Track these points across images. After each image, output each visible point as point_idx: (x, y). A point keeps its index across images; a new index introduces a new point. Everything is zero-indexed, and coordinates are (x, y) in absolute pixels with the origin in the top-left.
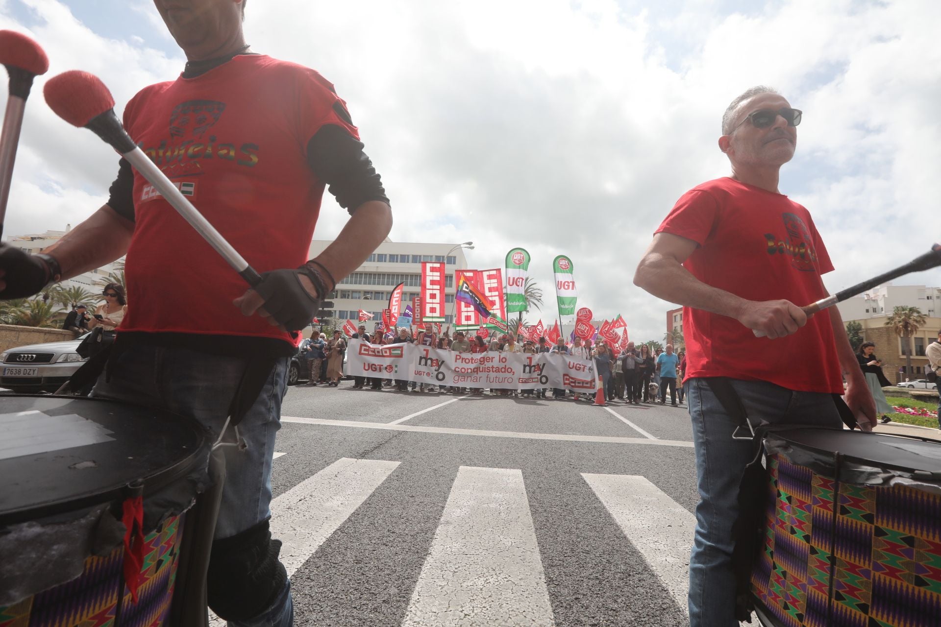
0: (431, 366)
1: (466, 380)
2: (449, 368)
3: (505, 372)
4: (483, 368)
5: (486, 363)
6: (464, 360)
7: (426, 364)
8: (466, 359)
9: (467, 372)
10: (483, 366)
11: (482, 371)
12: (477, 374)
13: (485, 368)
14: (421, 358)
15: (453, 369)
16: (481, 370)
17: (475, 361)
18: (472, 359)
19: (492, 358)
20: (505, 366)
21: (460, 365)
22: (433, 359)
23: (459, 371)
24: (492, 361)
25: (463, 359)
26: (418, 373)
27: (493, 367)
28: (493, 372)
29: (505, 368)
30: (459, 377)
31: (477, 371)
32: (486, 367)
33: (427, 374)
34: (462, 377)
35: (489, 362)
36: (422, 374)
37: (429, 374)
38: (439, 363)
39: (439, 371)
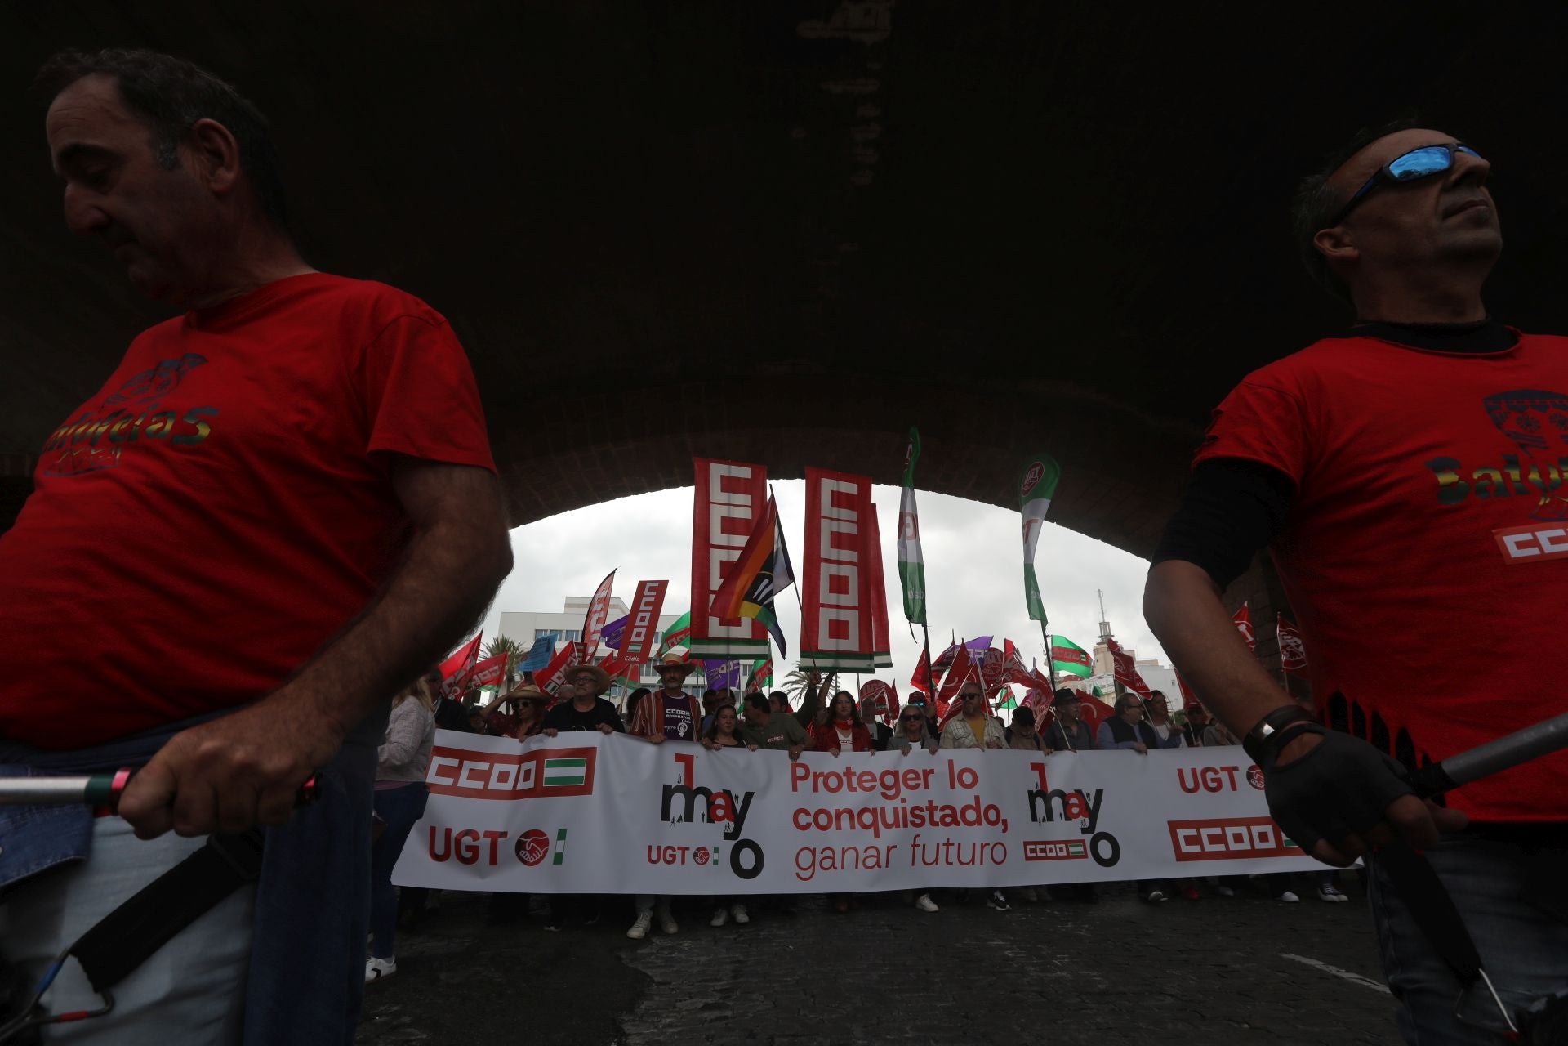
1: (838, 864)
3: (978, 822)
4: (896, 810)
5: (905, 792)
6: (821, 780)
8: (826, 777)
9: (841, 829)
10: (897, 803)
11: (896, 824)
12: (877, 835)
13: (904, 809)
15: (791, 818)
16: (890, 819)
17: (860, 781)
18: (849, 773)
19: (927, 773)
20: (977, 798)
21: (810, 799)
22: (714, 792)
23: (808, 826)
24: (926, 787)
25: (816, 776)
26: (663, 856)
27: (931, 808)
28: (934, 823)
29: (977, 809)
30: (814, 853)
31: (874, 825)
32: (908, 806)
33: (695, 854)
34: (822, 852)
35: (917, 786)
36: (674, 856)
37: (702, 854)
38: (736, 804)
39: (739, 839)
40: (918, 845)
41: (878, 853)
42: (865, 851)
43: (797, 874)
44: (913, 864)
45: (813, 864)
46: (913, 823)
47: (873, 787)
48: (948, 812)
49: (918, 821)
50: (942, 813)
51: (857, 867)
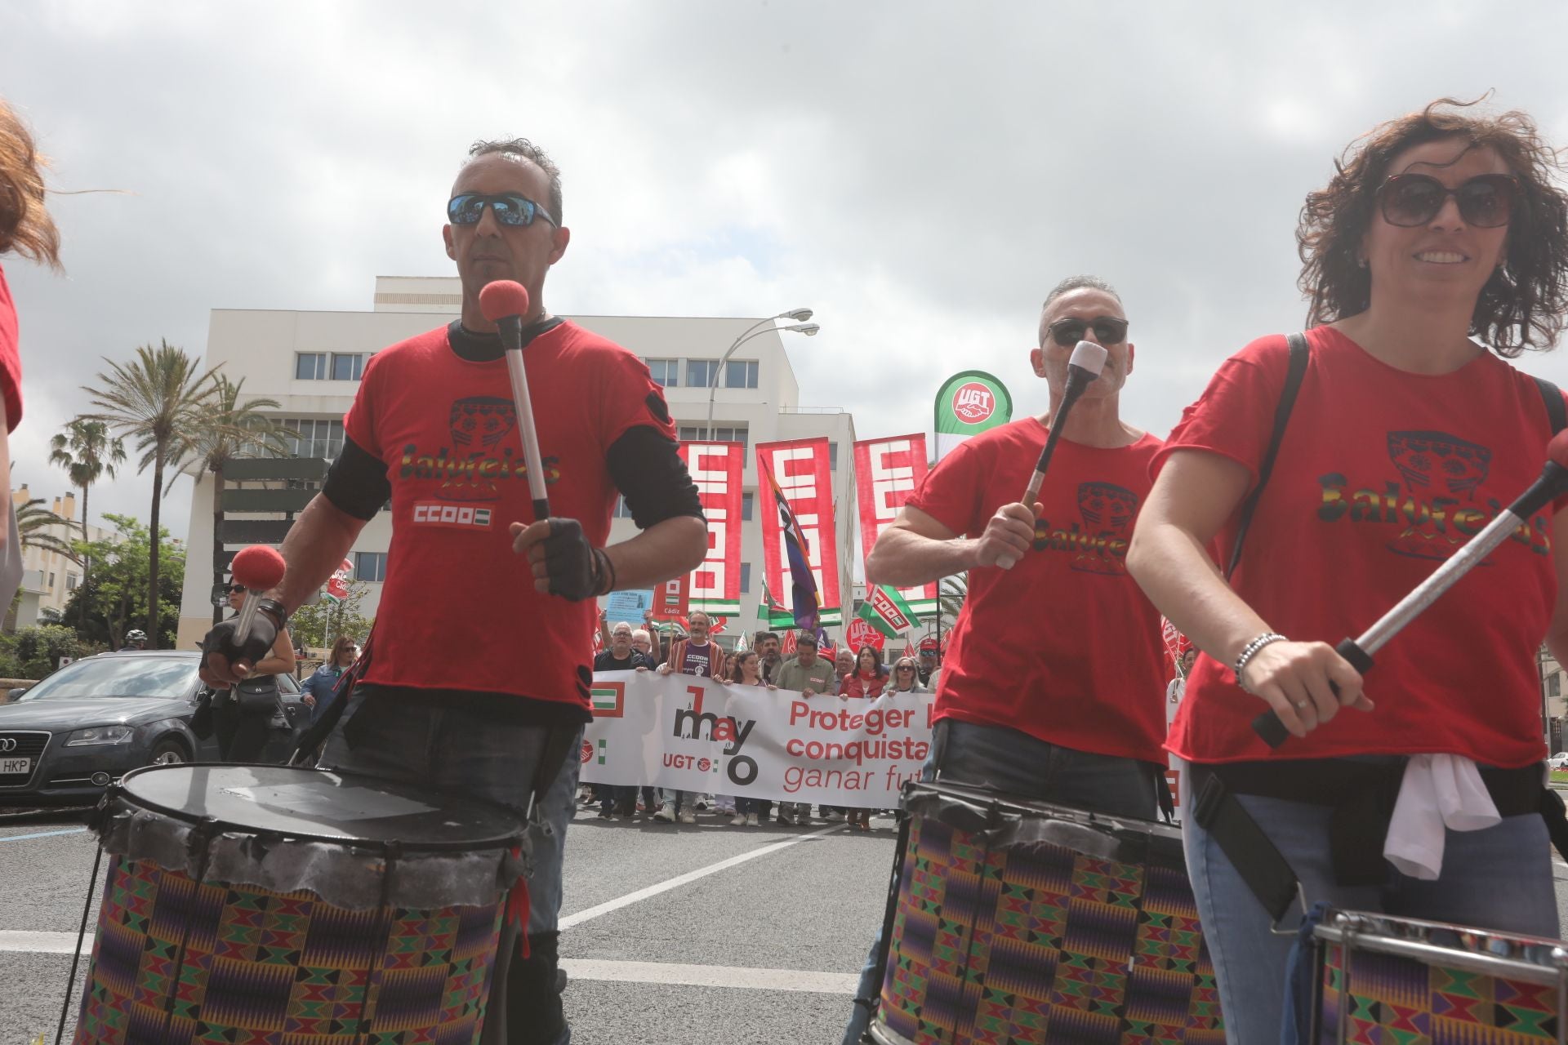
0: (714, 738)
1: (823, 782)
2: (770, 746)
4: (877, 743)
5: (887, 729)
7: (696, 734)
8: (823, 716)
9: (828, 757)
10: (879, 738)
11: (876, 755)
12: (859, 763)
13: (884, 743)
14: (680, 715)
15: (785, 744)
17: (851, 721)
19: (908, 714)
21: (806, 733)
22: (719, 717)
23: (800, 753)
24: (906, 725)
26: (673, 761)
27: (908, 744)
28: (909, 756)
30: (801, 770)
31: (859, 755)
32: (888, 740)
33: (699, 763)
34: (809, 772)
35: (897, 725)
36: (682, 763)
37: (704, 764)
38: (738, 728)
39: (738, 754)
40: (894, 774)
41: (859, 777)
42: (848, 775)
43: (785, 787)
44: (888, 789)
45: (800, 781)
46: (891, 756)
47: (859, 725)
48: (923, 748)
49: (895, 754)
50: (918, 749)
51: (839, 787)
